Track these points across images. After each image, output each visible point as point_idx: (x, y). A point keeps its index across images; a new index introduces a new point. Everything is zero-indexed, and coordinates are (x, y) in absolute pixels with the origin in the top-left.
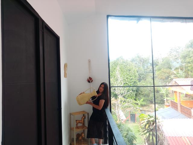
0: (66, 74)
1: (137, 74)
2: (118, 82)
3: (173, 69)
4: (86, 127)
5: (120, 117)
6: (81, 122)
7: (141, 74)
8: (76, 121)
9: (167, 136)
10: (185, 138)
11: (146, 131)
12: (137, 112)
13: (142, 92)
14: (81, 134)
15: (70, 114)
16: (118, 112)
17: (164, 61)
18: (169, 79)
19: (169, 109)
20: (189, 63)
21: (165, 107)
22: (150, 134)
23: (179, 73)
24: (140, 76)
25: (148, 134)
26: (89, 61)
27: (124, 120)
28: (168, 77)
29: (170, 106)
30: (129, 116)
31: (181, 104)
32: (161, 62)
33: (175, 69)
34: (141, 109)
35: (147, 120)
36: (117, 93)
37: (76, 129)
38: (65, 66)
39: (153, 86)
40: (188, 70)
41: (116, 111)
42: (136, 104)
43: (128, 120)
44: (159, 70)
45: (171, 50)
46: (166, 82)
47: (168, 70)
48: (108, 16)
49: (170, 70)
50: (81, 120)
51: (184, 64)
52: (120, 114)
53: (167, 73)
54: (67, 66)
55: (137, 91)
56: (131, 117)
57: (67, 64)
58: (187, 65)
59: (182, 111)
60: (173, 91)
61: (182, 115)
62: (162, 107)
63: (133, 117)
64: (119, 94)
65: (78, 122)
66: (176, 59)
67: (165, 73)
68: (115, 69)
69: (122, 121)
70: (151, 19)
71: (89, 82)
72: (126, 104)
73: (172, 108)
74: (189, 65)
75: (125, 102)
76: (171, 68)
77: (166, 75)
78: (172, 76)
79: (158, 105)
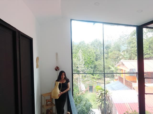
0: (38, 65)
1: (95, 55)
2: (80, 62)
3: (121, 51)
4: (54, 104)
5: (81, 89)
6: (50, 101)
7: (98, 55)
8: (46, 100)
9: (114, 103)
10: (127, 104)
11: (100, 101)
12: (94, 84)
13: (98, 69)
14: (50, 110)
15: (42, 95)
16: (80, 85)
17: (115, 45)
18: (118, 59)
19: (117, 82)
20: (132, 47)
21: (115, 80)
22: (102, 103)
23: (126, 54)
24: (97, 57)
25: (101, 103)
26: (57, 54)
27: (84, 91)
28: (118, 57)
29: (118, 79)
30: (88, 87)
31: (125, 79)
32: (113, 45)
33: (123, 52)
34: (97, 81)
35: (100, 93)
36: (79, 70)
37: (46, 106)
38: (37, 59)
39: (104, 73)
40: (132, 53)
41: (78, 83)
42: (93, 78)
43: (87, 91)
44: (111, 52)
45: (120, 37)
46: (116, 61)
47: (118, 52)
48: (71, 20)
49: (119, 52)
50: (50, 100)
51: (129, 48)
52: (81, 86)
53: (117, 54)
54: (38, 59)
55: (94, 68)
56: (89, 88)
57: (38, 57)
58: (131, 49)
59: (126, 84)
60: (120, 69)
61: (126, 86)
62: (112, 80)
63: (91, 88)
64: (81, 71)
65: (47, 101)
66: (124, 44)
67: (115, 54)
68: (78, 51)
69: (83, 92)
70: (103, 24)
71: (56, 70)
72: (86, 79)
73: (119, 82)
74: (133, 49)
75: (85, 77)
76: (120, 51)
77: (117, 55)
78: (120, 57)
79: (110, 79)
